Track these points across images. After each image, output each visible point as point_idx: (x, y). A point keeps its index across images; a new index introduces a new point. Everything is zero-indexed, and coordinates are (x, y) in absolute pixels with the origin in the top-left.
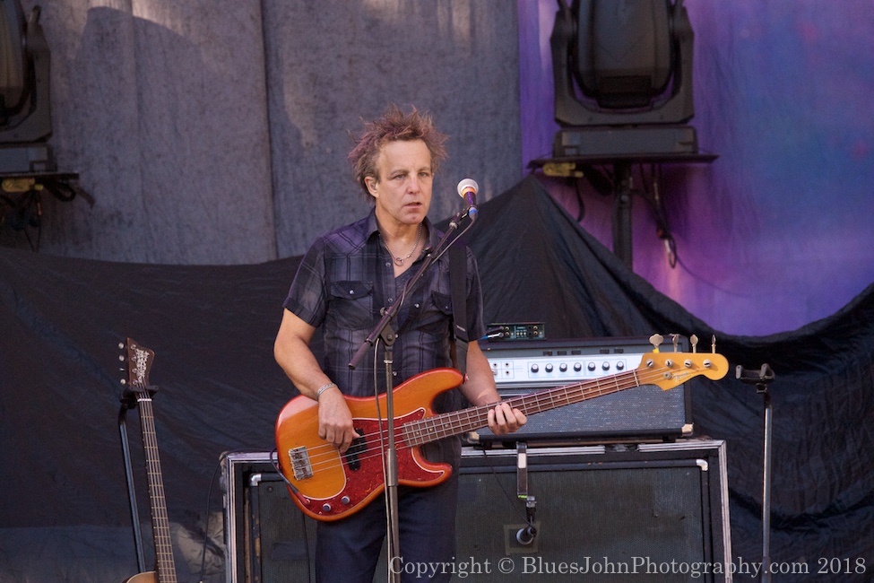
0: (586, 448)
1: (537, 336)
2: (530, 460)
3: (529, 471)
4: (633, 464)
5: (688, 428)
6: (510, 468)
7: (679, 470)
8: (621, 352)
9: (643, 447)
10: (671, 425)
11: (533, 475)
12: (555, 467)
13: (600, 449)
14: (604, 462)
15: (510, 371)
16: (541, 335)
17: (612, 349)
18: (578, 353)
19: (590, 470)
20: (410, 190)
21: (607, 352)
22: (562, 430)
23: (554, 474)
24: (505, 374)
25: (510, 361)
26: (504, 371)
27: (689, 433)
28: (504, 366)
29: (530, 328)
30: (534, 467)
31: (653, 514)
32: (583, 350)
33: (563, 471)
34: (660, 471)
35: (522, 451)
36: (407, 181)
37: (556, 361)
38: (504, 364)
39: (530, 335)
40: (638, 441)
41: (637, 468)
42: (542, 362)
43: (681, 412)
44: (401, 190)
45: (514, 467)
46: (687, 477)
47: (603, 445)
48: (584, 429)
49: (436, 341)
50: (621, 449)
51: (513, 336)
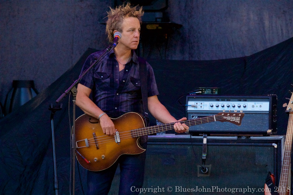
0: (230, 137)
1: (215, 93)
2: (208, 141)
3: (207, 145)
4: (248, 144)
5: (269, 131)
6: (200, 143)
7: (266, 147)
8: (246, 101)
9: (252, 138)
10: (263, 130)
11: (209, 146)
12: (218, 144)
13: (235, 138)
14: (237, 143)
15: (203, 106)
16: (216, 93)
17: (242, 99)
18: (229, 100)
19: (231, 146)
20: (135, 36)
21: (240, 101)
22: (221, 130)
23: (217, 147)
24: (200, 107)
25: (203, 102)
26: (200, 106)
27: (270, 133)
28: (200, 104)
29: (212, 90)
30: (210, 143)
31: (255, 164)
32: (231, 99)
33: (221, 145)
34: (259, 147)
35: (205, 137)
36: (134, 32)
37: (220, 103)
38: (200, 103)
39: (212, 92)
40: (250, 135)
41: (250, 146)
42: (215, 103)
43: (267, 125)
44: (132, 36)
45: (201, 143)
46: (269, 150)
47: (237, 136)
48: (229, 130)
49: (133, 97)
50: (244, 138)
51: (206, 93)
